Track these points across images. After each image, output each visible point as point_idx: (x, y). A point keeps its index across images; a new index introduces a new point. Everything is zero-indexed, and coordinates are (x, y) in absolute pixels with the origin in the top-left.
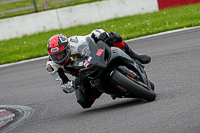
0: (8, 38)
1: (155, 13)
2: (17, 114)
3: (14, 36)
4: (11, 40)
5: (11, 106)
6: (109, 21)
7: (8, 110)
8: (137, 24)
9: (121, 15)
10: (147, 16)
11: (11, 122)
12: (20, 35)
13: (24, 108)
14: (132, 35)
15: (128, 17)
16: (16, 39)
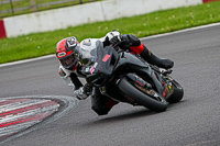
0: (52, 28)
1: (199, 6)
2: (62, 105)
3: (59, 27)
4: (56, 31)
5: (56, 97)
6: (154, 13)
7: (53, 100)
8: (182, 16)
9: (165, 7)
10: (191, 8)
11: (56, 112)
12: (65, 27)
13: (69, 98)
14: (176, 27)
15: (172, 10)
16: (61, 30)
